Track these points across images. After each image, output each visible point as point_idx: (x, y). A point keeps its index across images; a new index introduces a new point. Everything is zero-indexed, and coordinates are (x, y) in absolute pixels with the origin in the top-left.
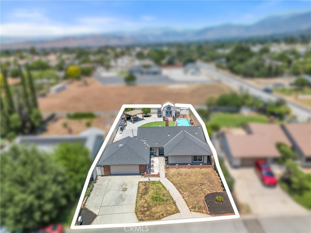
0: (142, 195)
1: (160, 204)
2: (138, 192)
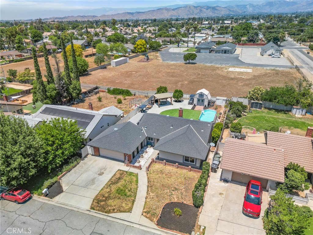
0: (111, 184)
1: (119, 198)
2: (111, 179)
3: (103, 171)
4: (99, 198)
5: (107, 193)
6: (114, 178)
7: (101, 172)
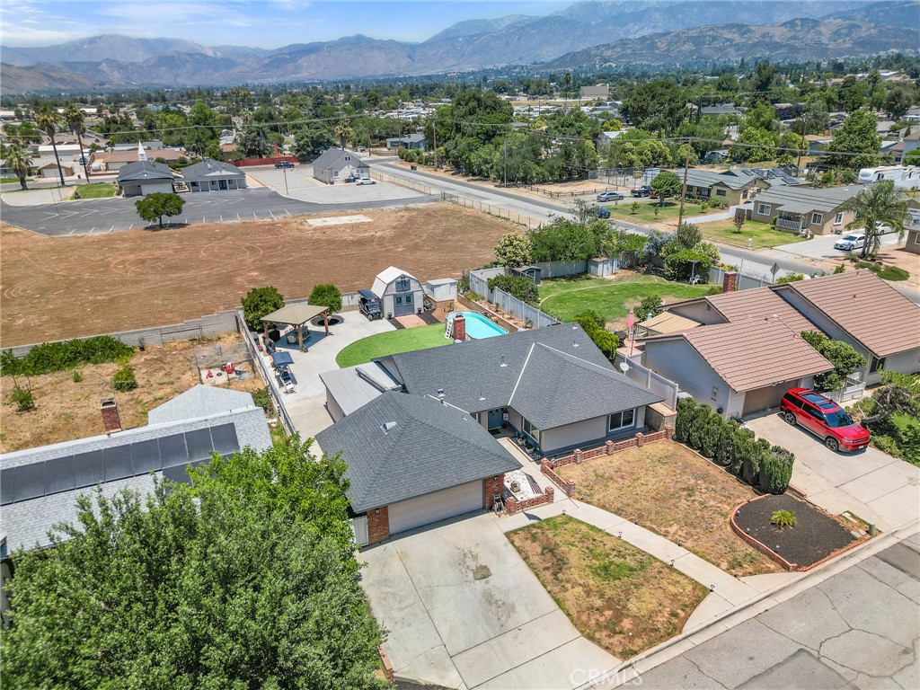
0: (555, 574)
1: (636, 586)
2: (531, 566)
3: (473, 565)
4: (593, 622)
5: (588, 596)
6: (535, 559)
7: (474, 568)
